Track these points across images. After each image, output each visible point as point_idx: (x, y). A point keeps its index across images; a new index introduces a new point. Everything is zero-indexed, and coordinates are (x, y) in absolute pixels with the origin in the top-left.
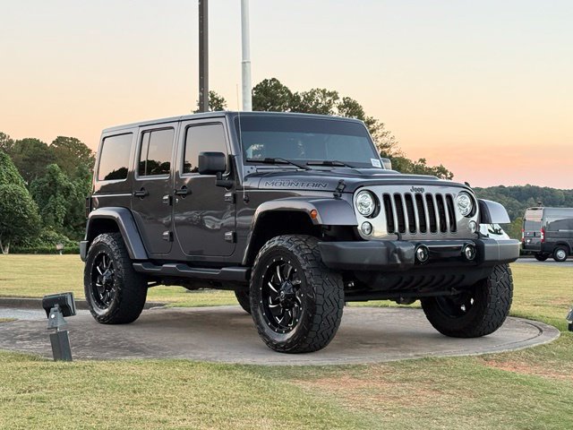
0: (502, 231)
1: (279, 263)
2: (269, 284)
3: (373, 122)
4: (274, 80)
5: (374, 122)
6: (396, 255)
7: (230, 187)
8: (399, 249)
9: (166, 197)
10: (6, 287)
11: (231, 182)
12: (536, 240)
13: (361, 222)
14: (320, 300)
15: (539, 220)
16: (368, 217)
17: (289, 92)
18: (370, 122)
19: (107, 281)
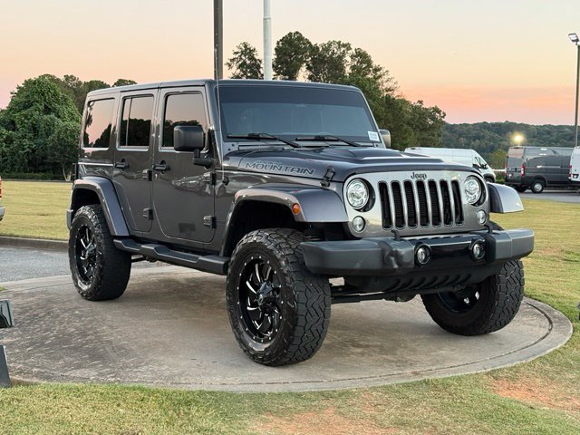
0: (488, 166)
1: (257, 261)
2: (247, 283)
3: (379, 70)
4: (297, 33)
5: (381, 69)
6: (393, 259)
7: (209, 166)
8: (397, 251)
9: (146, 171)
10: (42, 224)
11: (210, 160)
12: (516, 175)
13: (352, 217)
14: (301, 309)
15: (520, 157)
16: (359, 210)
17: (309, 43)
18: (377, 70)
19: (90, 256)
